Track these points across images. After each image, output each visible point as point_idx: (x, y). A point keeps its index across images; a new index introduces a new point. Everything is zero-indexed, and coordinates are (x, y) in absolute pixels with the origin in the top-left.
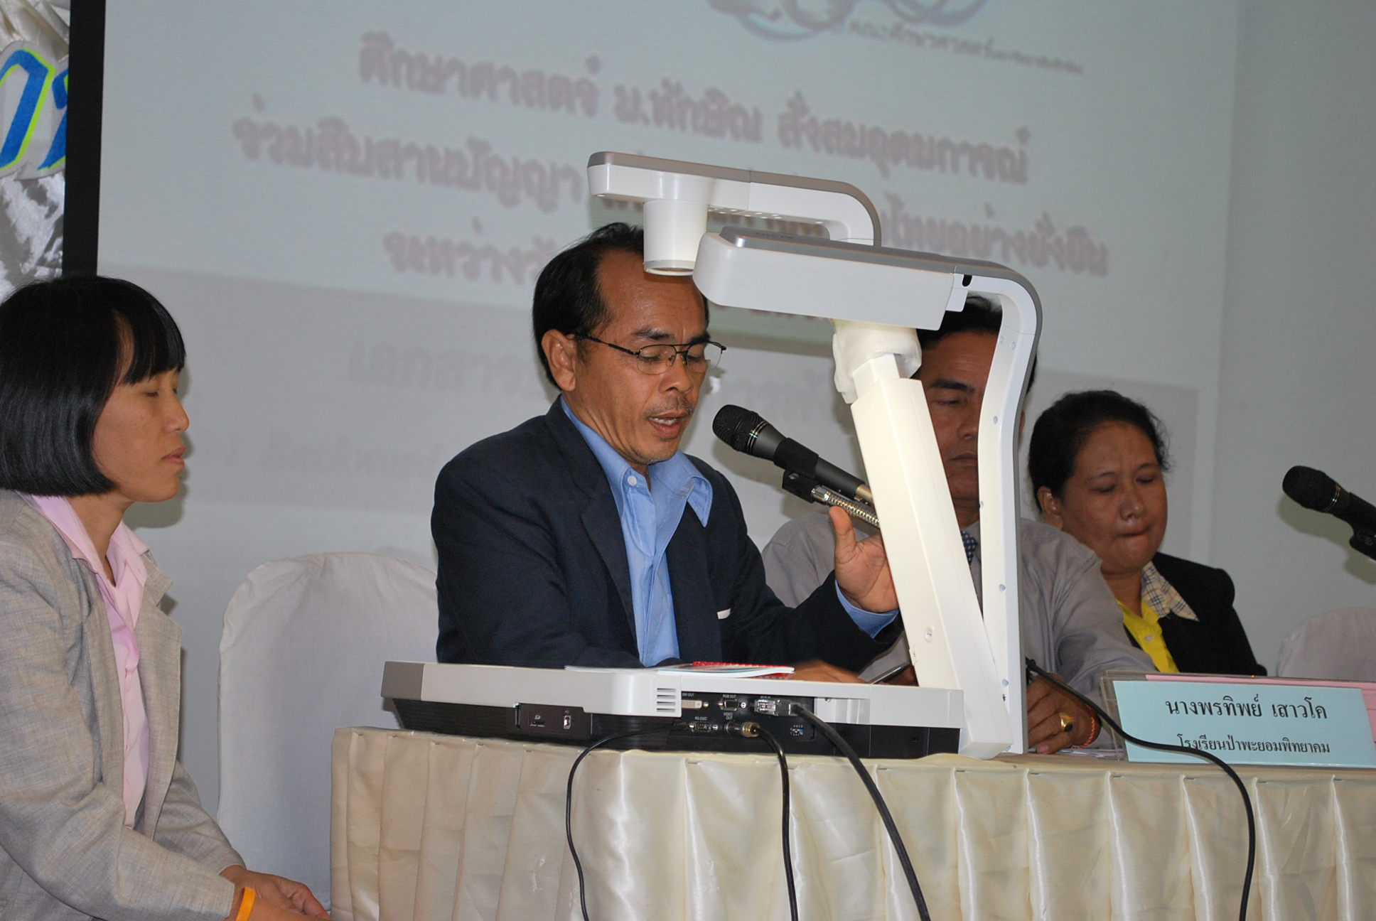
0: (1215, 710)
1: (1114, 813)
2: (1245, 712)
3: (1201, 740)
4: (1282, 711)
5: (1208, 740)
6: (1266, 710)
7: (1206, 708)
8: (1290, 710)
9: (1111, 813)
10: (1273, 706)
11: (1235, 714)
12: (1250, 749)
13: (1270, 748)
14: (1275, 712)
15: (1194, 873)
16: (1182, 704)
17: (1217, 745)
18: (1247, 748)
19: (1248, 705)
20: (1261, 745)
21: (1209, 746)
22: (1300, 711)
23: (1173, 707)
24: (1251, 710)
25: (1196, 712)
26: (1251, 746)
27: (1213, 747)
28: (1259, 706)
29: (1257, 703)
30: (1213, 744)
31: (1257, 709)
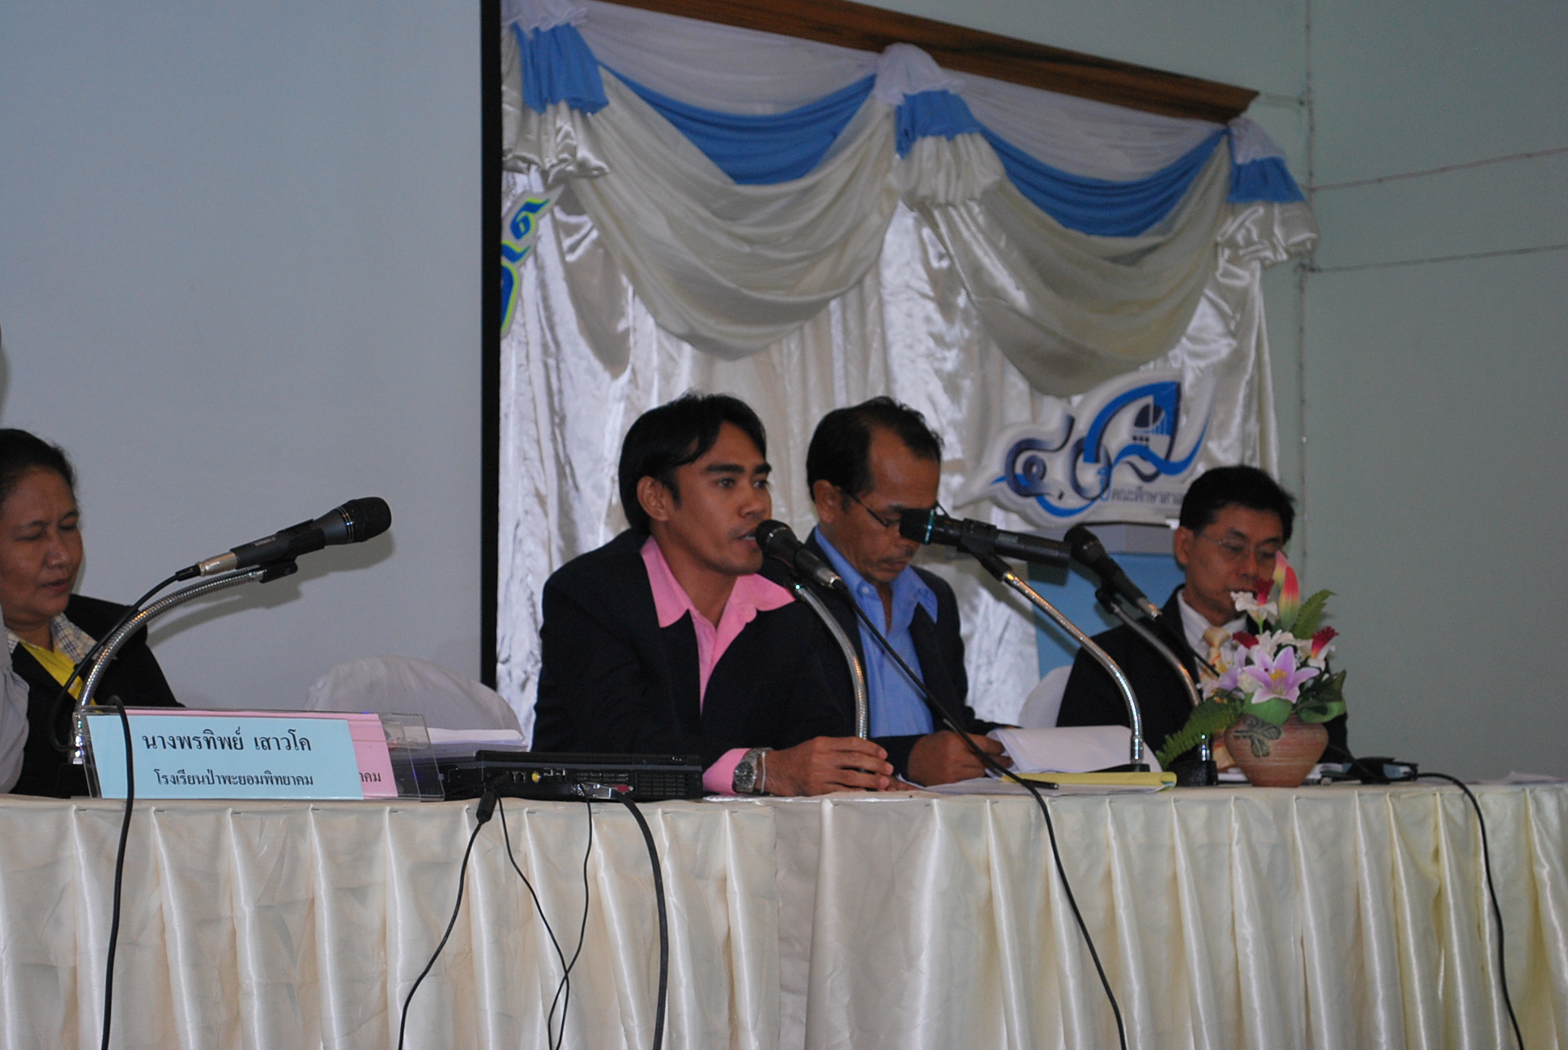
0: (194, 743)
1: (79, 847)
2: (226, 745)
3: (179, 775)
4: (265, 743)
5: (186, 775)
6: (249, 743)
7: (186, 742)
8: (273, 743)
9: (77, 849)
10: (256, 739)
11: (216, 748)
12: (230, 783)
13: (251, 782)
14: (257, 745)
15: (165, 907)
16: (160, 739)
17: (196, 780)
18: (227, 782)
19: (229, 738)
20: (242, 779)
21: (187, 780)
22: (283, 744)
23: (151, 742)
24: (232, 744)
25: (174, 747)
26: (232, 780)
27: (192, 782)
28: (241, 739)
29: (238, 737)
30: (191, 779)
31: (238, 742)
